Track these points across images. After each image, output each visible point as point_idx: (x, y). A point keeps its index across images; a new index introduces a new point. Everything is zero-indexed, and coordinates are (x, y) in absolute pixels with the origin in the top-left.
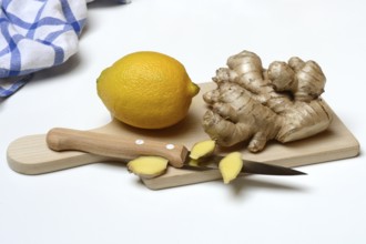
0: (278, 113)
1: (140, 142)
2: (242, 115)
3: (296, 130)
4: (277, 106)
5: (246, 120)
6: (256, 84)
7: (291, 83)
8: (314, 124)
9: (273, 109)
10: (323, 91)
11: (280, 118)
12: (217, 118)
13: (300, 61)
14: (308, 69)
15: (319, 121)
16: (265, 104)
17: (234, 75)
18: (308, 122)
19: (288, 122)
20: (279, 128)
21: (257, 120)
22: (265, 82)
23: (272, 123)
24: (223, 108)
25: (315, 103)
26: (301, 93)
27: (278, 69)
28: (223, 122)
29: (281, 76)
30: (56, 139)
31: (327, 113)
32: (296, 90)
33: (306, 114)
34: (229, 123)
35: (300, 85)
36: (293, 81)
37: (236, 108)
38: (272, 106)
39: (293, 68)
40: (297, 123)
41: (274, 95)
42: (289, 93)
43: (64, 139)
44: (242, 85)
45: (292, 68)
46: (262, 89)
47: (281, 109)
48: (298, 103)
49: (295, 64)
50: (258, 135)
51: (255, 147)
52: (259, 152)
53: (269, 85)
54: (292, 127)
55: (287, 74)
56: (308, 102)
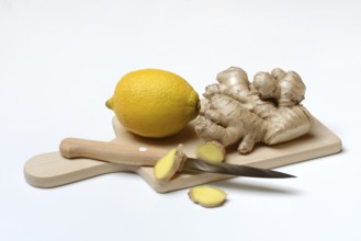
0: (264, 119)
1: (143, 149)
2: (231, 120)
3: (281, 132)
4: (263, 111)
5: (235, 124)
6: (243, 94)
7: (274, 91)
8: (296, 126)
9: (259, 115)
10: (303, 98)
11: (265, 122)
12: (209, 122)
13: (282, 71)
14: (289, 78)
15: (301, 124)
16: (252, 111)
17: (223, 88)
18: (291, 125)
19: (273, 125)
20: (265, 132)
21: (245, 125)
22: (252, 92)
23: (259, 127)
24: (213, 114)
25: (297, 108)
26: (283, 99)
27: (262, 79)
28: (214, 126)
29: (265, 84)
30: (68, 147)
31: (308, 117)
32: (279, 97)
33: (289, 117)
34: (219, 127)
35: (283, 93)
36: (276, 89)
37: (226, 114)
38: (258, 112)
39: (276, 78)
40: (281, 125)
41: (260, 102)
42: (273, 100)
43: (74, 146)
44: (231, 96)
45: (274, 78)
46: (249, 98)
47: (266, 114)
48: (281, 109)
49: (277, 74)
50: (247, 138)
51: (244, 149)
52: (247, 153)
53: (255, 94)
54: (277, 130)
55: (271, 82)
56: (290, 107)
